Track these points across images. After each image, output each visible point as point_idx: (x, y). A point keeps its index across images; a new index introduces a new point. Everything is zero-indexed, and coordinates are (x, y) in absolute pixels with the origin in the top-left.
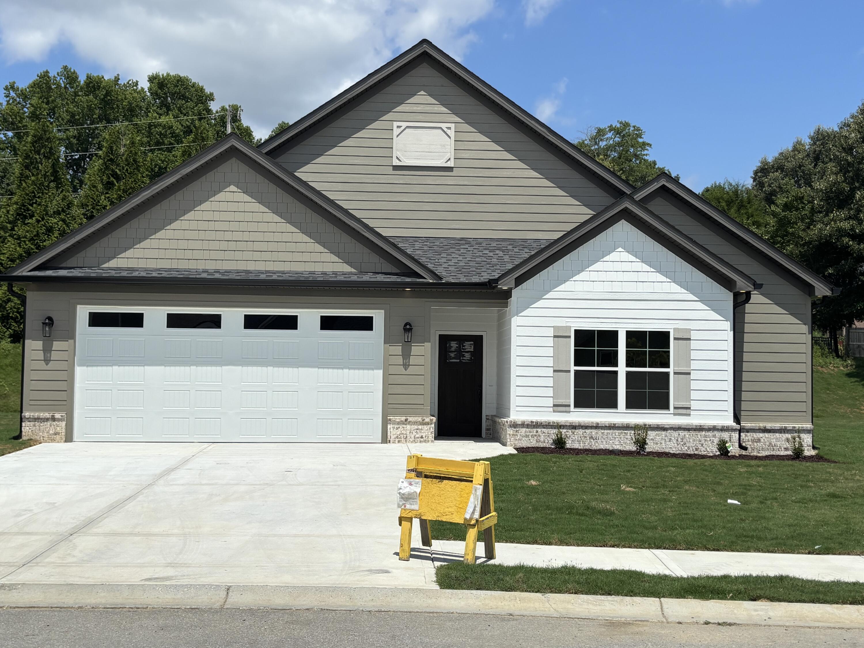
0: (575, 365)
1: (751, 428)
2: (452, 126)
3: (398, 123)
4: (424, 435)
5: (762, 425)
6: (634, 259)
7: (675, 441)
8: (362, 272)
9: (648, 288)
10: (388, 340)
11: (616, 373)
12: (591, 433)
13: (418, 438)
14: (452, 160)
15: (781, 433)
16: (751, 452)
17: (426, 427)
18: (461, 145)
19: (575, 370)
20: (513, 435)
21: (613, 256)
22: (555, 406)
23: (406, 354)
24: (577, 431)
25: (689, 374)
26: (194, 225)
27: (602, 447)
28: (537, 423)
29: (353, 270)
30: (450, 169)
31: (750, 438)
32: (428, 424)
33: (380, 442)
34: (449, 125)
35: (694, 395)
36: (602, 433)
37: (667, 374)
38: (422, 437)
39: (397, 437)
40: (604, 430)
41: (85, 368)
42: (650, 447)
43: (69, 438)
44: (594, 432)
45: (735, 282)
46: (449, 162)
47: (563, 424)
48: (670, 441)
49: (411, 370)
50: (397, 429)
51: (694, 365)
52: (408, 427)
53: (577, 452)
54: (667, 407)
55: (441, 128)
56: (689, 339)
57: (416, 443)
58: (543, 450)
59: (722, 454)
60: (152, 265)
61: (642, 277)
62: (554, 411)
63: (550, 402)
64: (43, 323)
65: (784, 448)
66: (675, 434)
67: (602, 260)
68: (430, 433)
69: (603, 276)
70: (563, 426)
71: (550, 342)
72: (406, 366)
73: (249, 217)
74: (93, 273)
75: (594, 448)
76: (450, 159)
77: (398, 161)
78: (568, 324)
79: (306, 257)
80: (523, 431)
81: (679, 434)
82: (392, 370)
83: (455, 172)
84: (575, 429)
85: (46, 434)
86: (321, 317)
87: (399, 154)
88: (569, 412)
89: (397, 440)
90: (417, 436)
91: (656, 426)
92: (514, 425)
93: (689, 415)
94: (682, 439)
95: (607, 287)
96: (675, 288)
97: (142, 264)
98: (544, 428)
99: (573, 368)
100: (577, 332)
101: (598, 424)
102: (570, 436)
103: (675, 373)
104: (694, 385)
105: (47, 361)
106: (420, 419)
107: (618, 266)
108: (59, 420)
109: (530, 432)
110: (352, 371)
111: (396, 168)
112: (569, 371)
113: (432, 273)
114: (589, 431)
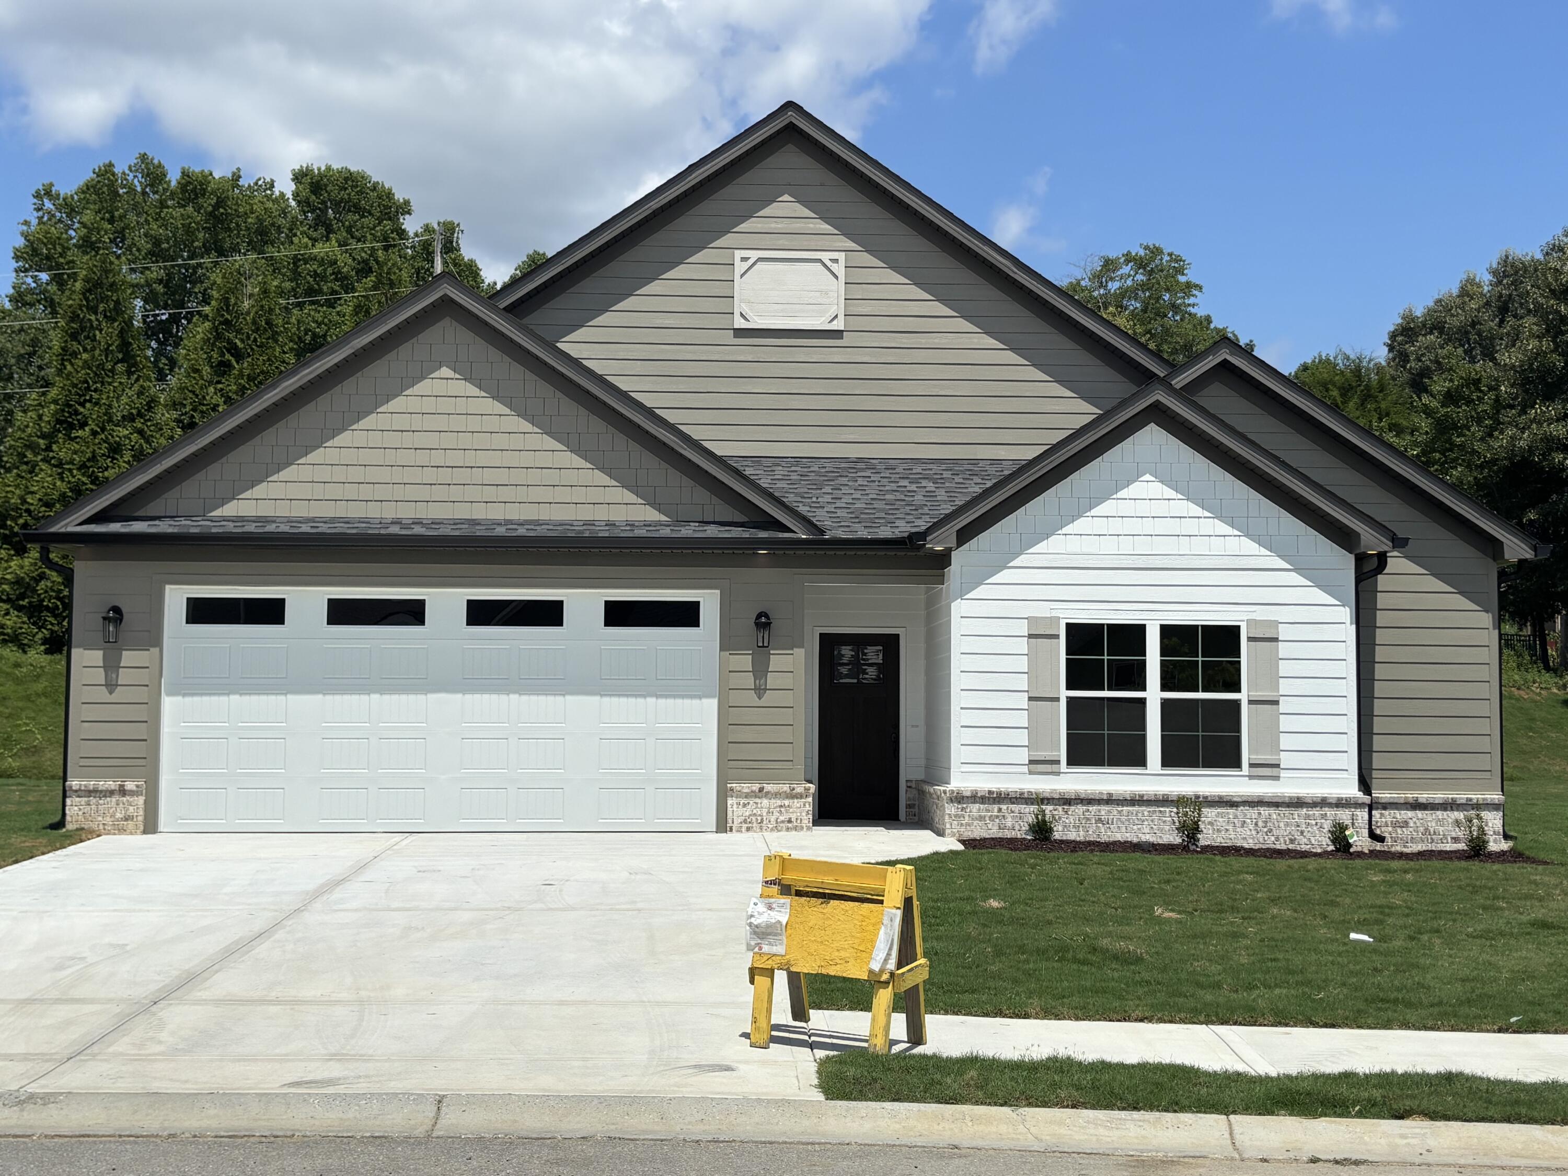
0: (1068, 688)
1: (1392, 801)
2: (841, 256)
3: (743, 251)
4: (794, 817)
5: (1410, 795)
6: (1171, 493)
7: (1251, 827)
8: (679, 522)
9: (1199, 546)
10: (728, 643)
11: (1142, 701)
12: (1099, 811)
13: (783, 822)
14: (841, 317)
15: (1445, 810)
16: (1392, 846)
17: (797, 803)
18: (858, 292)
19: (1067, 697)
20: (956, 816)
21: (1135, 490)
22: (1031, 762)
23: (760, 670)
24: (1073, 808)
25: (1276, 703)
26: (376, 439)
27: (1119, 837)
28: (999, 794)
29: (664, 518)
30: (837, 334)
31: (1389, 820)
32: (801, 797)
33: (714, 830)
34: (835, 255)
35: (1285, 742)
36: (1120, 812)
37: (1236, 704)
38: (790, 821)
39: (745, 821)
40: (1123, 806)
41: (180, 698)
42: (1207, 837)
43: (150, 826)
44: (1104, 809)
45: (1359, 534)
46: (835, 322)
47: (1048, 795)
48: (1242, 826)
49: (768, 698)
50: (745, 805)
51: (1285, 687)
52: (765, 802)
53: (1074, 846)
54: (1235, 763)
55: (820, 261)
56: (1276, 640)
57: (779, 831)
58: (1011, 844)
59: (1338, 850)
60: (300, 511)
61: (1190, 526)
62: (1031, 773)
63: (1023, 756)
64: (104, 618)
65: (1452, 838)
66: (1252, 813)
67: (1115, 496)
68: (804, 814)
69: (1116, 526)
70: (1048, 799)
71: (1022, 646)
72: (760, 691)
73: (474, 423)
74: (193, 527)
75: (1104, 838)
76: (836, 316)
77: (743, 321)
78: (1054, 614)
79: (578, 495)
80: (975, 808)
81: (1260, 814)
82: (736, 698)
83: (847, 340)
84: (1070, 805)
85: (108, 819)
86: (606, 602)
87: (746, 309)
88: (1058, 773)
89: (745, 826)
90: (782, 818)
91: (1217, 799)
92: (959, 798)
93: (1277, 778)
94: (1266, 822)
95: (1126, 545)
96: (1249, 546)
97: (282, 510)
98: (1013, 803)
99: (1065, 694)
100: (1073, 630)
101: (1110, 795)
102: (1060, 818)
103: (1251, 702)
104: (1285, 723)
105: (111, 686)
106: (786, 788)
107: (1143, 508)
108: (132, 793)
109: (988, 811)
110: (662, 702)
111: (740, 333)
112: (1057, 699)
113: (806, 521)
114: (1094, 809)
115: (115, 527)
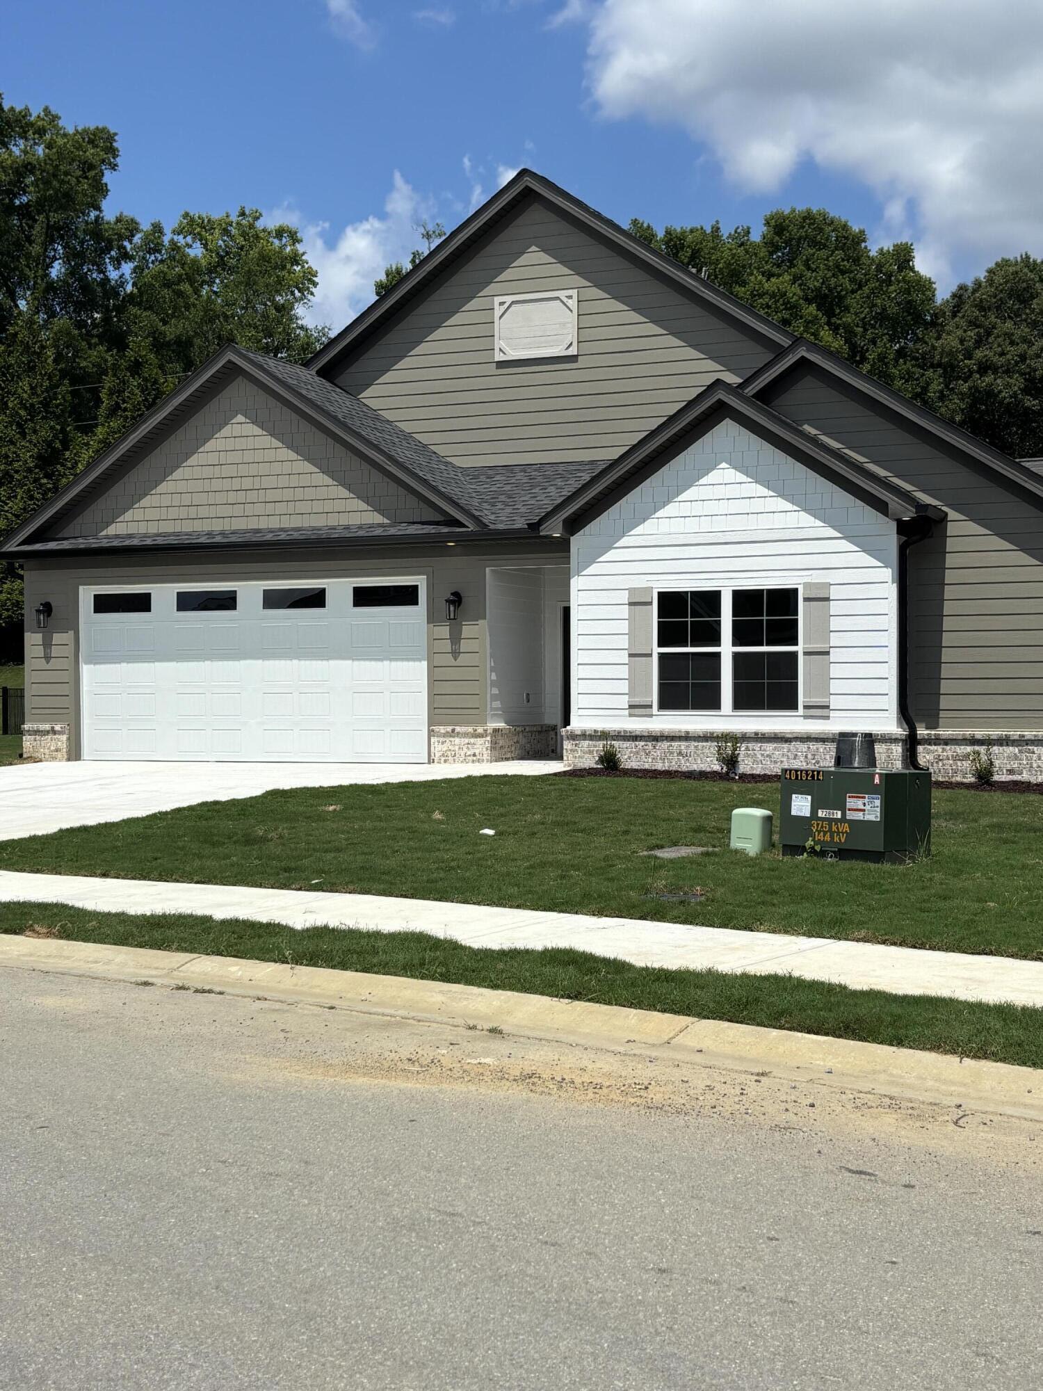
0: (660, 645)
1: (951, 737)
2: (574, 293)
3: (500, 297)
4: (477, 752)
5: (968, 732)
6: (743, 478)
7: (802, 759)
8: (395, 523)
9: (765, 522)
10: (432, 618)
11: (718, 655)
12: (680, 746)
13: (470, 756)
14: (575, 344)
15: (1001, 745)
16: (952, 776)
17: (480, 741)
18: (588, 320)
19: (659, 653)
20: (571, 750)
21: (713, 477)
22: (631, 707)
23: (456, 638)
24: (659, 744)
25: (828, 653)
26: (198, 473)
27: (695, 767)
28: (603, 732)
29: (386, 521)
30: (573, 359)
31: (950, 753)
32: (483, 737)
33: (427, 761)
34: (570, 292)
35: (835, 687)
36: (696, 747)
37: (794, 655)
38: (474, 755)
39: (443, 755)
40: (698, 742)
41: (92, 666)
43: (74, 753)
44: (683, 744)
45: (887, 504)
46: (571, 349)
47: (638, 733)
48: (795, 759)
49: (463, 659)
50: (443, 743)
51: (835, 640)
52: (457, 740)
54: (794, 706)
55: (558, 298)
56: (828, 599)
57: (467, 763)
60: (153, 529)
61: (758, 505)
62: (630, 715)
63: (624, 702)
64: (37, 611)
65: (1007, 770)
66: (803, 747)
67: (697, 483)
68: (484, 750)
69: (697, 508)
70: (641, 737)
71: (625, 611)
72: (456, 653)
73: (259, 456)
74: (93, 543)
75: (684, 769)
76: (571, 344)
77: (502, 354)
78: (650, 584)
79: (328, 506)
80: (586, 743)
81: (809, 748)
82: (439, 660)
83: (582, 362)
84: (657, 741)
85: (46, 750)
86: (354, 588)
87: (502, 344)
88: (651, 716)
89: (443, 759)
90: (469, 753)
91: (773, 736)
92: (573, 737)
93: (828, 718)
94: (814, 755)
95: (705, 524)
96: (806, 519)
97: (142, 529)
98: (614, 740)
99: (657, 650)
100: (663, 596)
101: (688, 733)
102: (649, 752)
103: (806, 653)
104: (835, 671)
105: (48, 658)
106: (470, 729)
107: (720, 492)
108: (60, 733)
109: (595, 746)
110: (394, 664)
111: (501, 364)
112: (650, 655)
113: (477, 520)
114: (675, 744)
115: (52, 545)
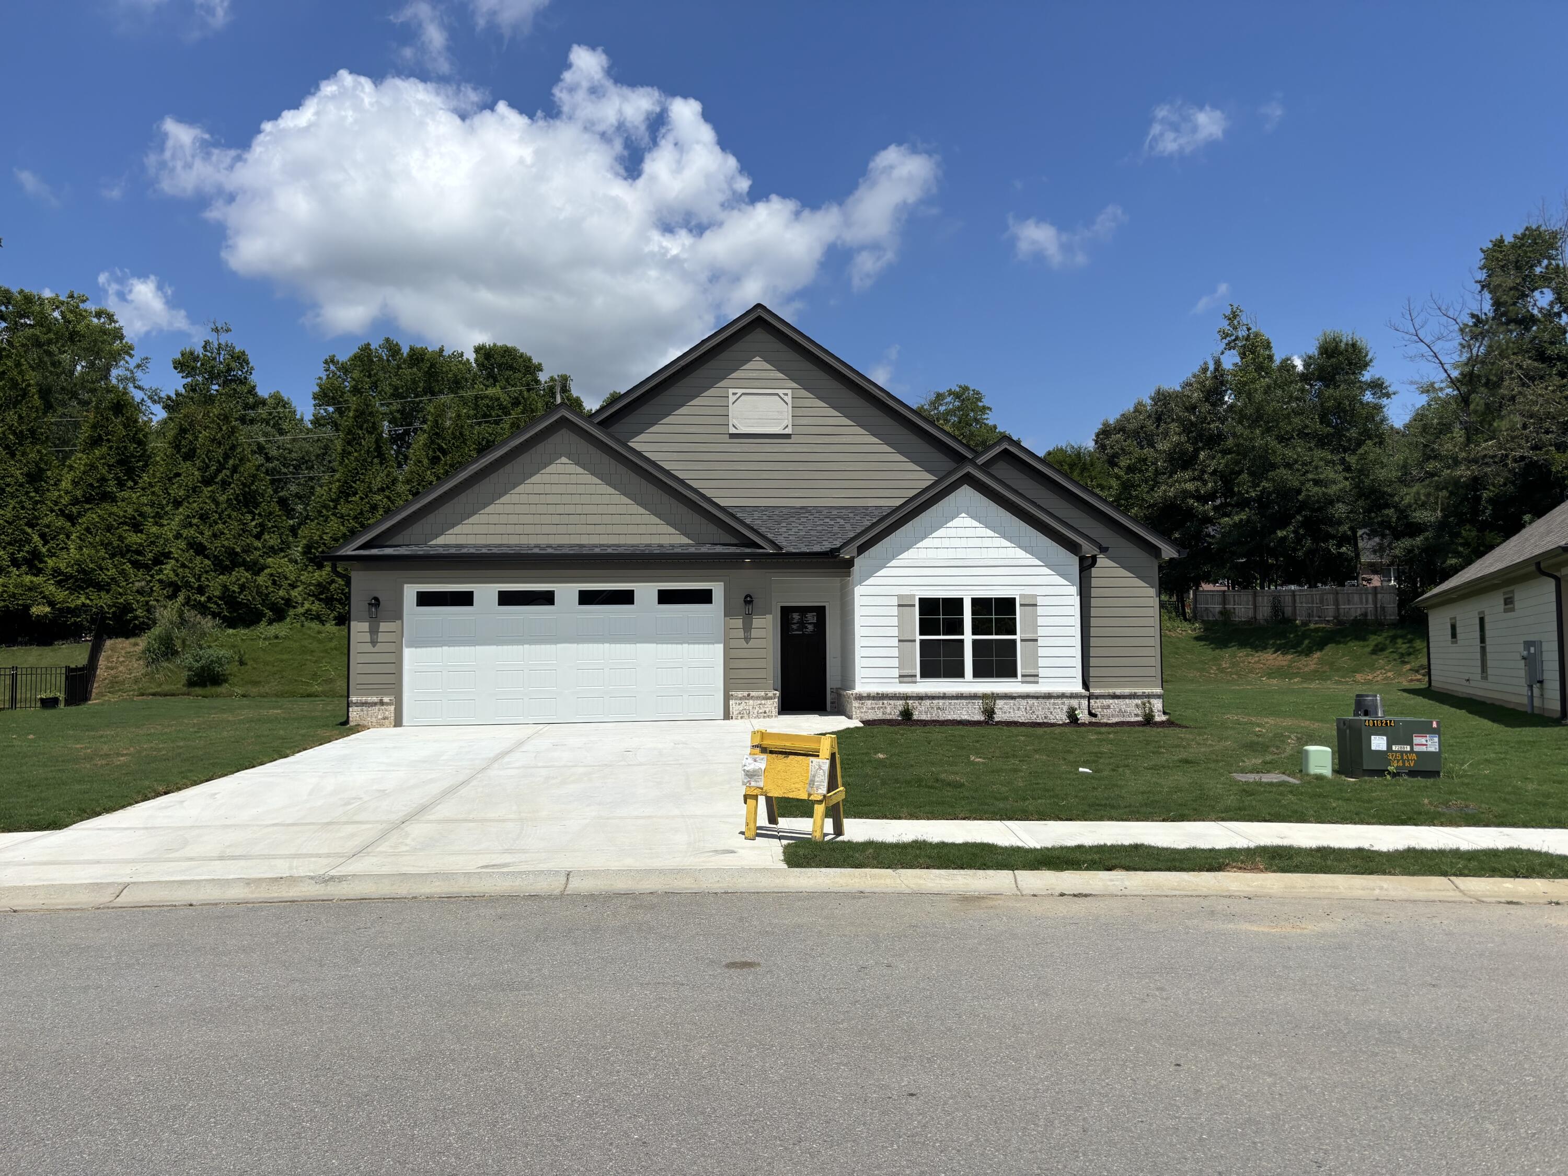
0: (921, 634)
1: (1102, 694)
2: (789, 392)
3: (733, 389)
4: (767, 710)
5: (1111, 691)
6: (977, 524)
7: (1024, 710)
8: (699, 544)
9: (993, 553)
10: (728, 613)
11: (962, 641)
12: (939, 703)
13: (761, 713)
14: (790, 426)
15: (1131, 698)
16: (1101, 719)
17: (769, 702)
18: (799, 412)
19: (920, 640)
20: (858, 707)
21: (956, 522)
22: (900, 676)
23: (747, 627)
24: (924, 701)
25: (1036, 640)
26: (524, 498)
27: (950, 717)
28: (883, 694)
29: (691, 542)
30: (788, 436)
31: (1099, 704)
32: (771, 699)
33: (722, 718)
34: (786, 391)
35: (1041, 662)
36: (950, 703)
37: (1014, 641)
38: (765, 712)
39: (740, 713)
40: (952, 700)
41: (414, 649)
42: (999, 717)
43: (398, 723)
44: (941, 702)
45: (1081, 546)
46: (786, 429)
47: (910, 695)
48: (1019, 710)
49: (752, 643)
50: (739, 704)
51: (1041, 631)
52: (751, 702)
53: (924, 723)
54: (1014, 674)
55: (777, 394)
56: (1036, 605)
57: (759, 718)
58: (890, 722)
59: (1071, 722)
60: (481, 541)
61: (987, 542)
62: (900, 682)
63: (896, 673)
64: (369, 604)
65: (1134, 714)
66: (1024, 702)
67: (945, 526)
68: (773, 708)
69: (946, 542)
71: (895, 611)
72: (747, 639)
73: (582, 489)
74: (420, 550)
75: (942, 718)
76: (787, 426)
77: (734, 429)
78: (912, 593)
79: (642, 529)
80: (869, 703)
81: (1028, 703)
82: (733, 644)
83: (793, 439)
84: (922, 700)
85: (374, 719)
86: (659, 590)
87: (736, 422)
88: (915, 682)
89: (740, 716)
90: (761, 711)
91: (1004, 695)
92: (860, 697)
93: (1037, 683)
94: (1031, 707)
95: (951, 554)
96: (1020, 553)
97: (471, 540)
98: (891, 699)
99: (918, 637)
100: (922, 600)
101: (945, 693)
102: (917, 707)
103: (1022, 640)
104: (1041, 652)
105: (374, 643)
106: (763, 694)
107: (961, 532)
108: (387, 704)
109: (876, 704)
110: (692, 646)
111: (733, 436)
112: (914, 641)
113: (772, 543)
114: (935, 702)
115: (375, 552)
